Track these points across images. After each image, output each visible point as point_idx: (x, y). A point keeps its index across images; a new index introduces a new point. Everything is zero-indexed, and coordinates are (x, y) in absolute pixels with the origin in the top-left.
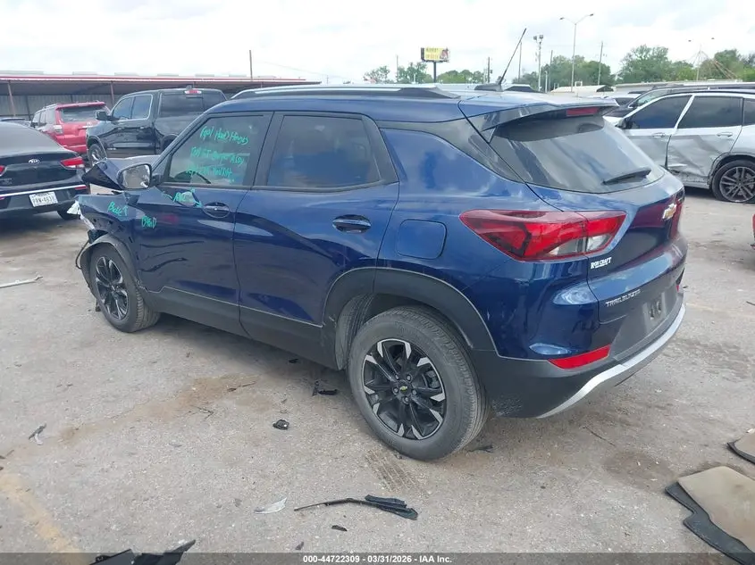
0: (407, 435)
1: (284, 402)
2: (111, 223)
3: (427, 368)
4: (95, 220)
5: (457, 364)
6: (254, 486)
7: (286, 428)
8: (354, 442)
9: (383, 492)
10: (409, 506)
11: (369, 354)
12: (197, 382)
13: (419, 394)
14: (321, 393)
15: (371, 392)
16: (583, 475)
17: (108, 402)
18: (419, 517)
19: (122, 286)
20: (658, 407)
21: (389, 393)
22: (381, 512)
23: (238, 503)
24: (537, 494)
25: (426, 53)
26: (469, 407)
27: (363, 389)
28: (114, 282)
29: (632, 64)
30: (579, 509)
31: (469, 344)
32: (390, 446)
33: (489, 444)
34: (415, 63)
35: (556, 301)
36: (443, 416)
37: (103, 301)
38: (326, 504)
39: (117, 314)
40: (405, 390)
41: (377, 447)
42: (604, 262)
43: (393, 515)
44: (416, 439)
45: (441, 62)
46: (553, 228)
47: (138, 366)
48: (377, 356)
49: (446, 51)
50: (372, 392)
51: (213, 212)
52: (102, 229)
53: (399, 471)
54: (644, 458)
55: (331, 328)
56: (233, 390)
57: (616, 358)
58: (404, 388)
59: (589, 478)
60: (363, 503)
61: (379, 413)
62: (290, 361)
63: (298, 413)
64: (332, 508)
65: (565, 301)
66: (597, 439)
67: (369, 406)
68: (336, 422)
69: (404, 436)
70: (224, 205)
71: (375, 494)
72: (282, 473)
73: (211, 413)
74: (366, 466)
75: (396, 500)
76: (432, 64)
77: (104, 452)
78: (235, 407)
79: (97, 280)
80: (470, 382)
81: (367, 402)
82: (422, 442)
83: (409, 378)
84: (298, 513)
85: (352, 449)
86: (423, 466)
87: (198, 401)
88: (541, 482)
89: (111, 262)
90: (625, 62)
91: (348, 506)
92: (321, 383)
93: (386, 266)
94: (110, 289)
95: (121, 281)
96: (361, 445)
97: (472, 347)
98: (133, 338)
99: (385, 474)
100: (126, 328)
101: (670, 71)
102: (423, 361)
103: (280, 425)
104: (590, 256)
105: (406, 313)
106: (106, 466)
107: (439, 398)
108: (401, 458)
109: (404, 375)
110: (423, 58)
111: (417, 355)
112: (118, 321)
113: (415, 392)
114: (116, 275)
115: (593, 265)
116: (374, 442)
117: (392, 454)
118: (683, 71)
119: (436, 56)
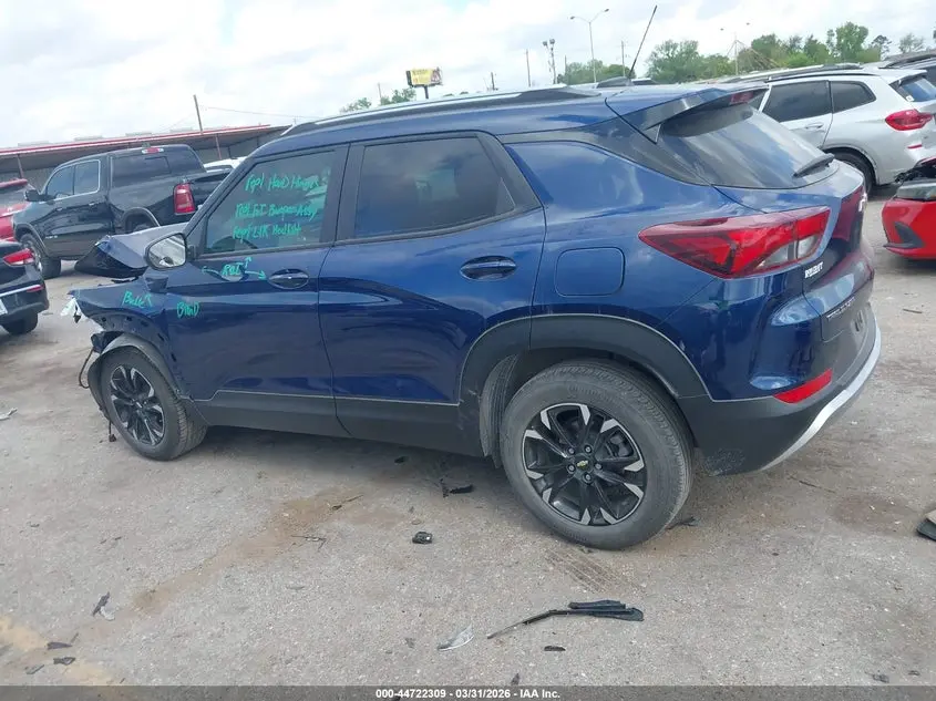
0: (595, 521)
1: (412, 510)
2: (129, 319)
3: (615, 431)
4: (104, 320)
5: (657, 420)
6: (422, 619)
7: (430, 542)
8: (522, 543)
9: (589, 597)
10: (628, 606)
11: (529, 428)
12: (288, 506)
13: (604, 466)
14: (453, 492)
15: (537, 476)
16: (814, 531)
17: (180, 550)
18: (645, 616)
19: (154, 400)
20: (862, 440)
21: (563, 473)
22: (597, 620)
23: (410, 642)
24: (773, 563)
25: (413, 77)
26: (677, 470)
27: (524, 473)
28: (140, 397)
29: (659, 63)
30: (829, 571)
31: (673, 392)
32: (571, 539)
33: (688, 516)
34: (401, 91)
35: (774, 323)
36: (643, 489)
37: (126, 424)
38: (526, 623)
39: (149, 440)
40: (583, 465)
41: (555, 545)
42: (817, 269)
43: (613, 621)
44: (607, 524)
45: (433, 85)
46: (759, 236)
47: (199, 500)
48: (541, 428)
49: (437, 72)
50: (539, 475)
51: (284, 282)
52: (115, 329)
53: (595, 568)
54: (873, 499)
55: (472, 404)
56: (337, 508)
57: (838, 382)
58: (583, 463)
59: (824, 534)
60: (571, 613)
61: (551, 501)
62: (397, 461)
63: (436, 521)
64: (533, 627)
65: (780, 322)
66: (810, 488)
67: (536, 495)
68: (487, 523)
69: (591, 524)
70: (298, 271)
71: (576, 600)
72: (450, 596)
73: (323, 539)
74: (551, 568)
75: (608, 602)
76: (423, 89)
77: (204, 613)
78: (352, 528)
79: (114, 398)
80: (674, 440)
81: (533, 490)
82: (616, 525)
83: (588, 449)
84: (494, 640)
85: (524, 551)
86: (620, 556)
87: (298, 529)
88: (770, 548)
89: (133, 371)
90: (651, 63)
91: (551, 619)
92: (446, 480)
93: (546, 313)
94: (135, 407)
95: (151, 394)
96: (534, 546)
97: (677, 395)
98: (176, 468)
99: (580, 574)
100: (166, 455)
101: (704, 67)
102: (608, 425)
103: (420, 539)
104: (803, 262)
105: (575, 369)
106: (216, 631)
107: (636, 467)
108: (590, 552)
109: (583, 447)
110: (410, 83)
111: (598, 419)
112: (152, 446)
113: (598, 466)
114: (142, 386)
115: (809, 273)
116: (548, 540)
117: (576, 549)
118: (718, 66)
119: (427, 78)
